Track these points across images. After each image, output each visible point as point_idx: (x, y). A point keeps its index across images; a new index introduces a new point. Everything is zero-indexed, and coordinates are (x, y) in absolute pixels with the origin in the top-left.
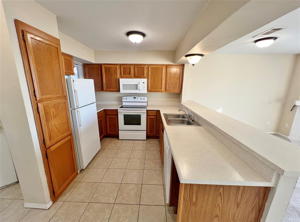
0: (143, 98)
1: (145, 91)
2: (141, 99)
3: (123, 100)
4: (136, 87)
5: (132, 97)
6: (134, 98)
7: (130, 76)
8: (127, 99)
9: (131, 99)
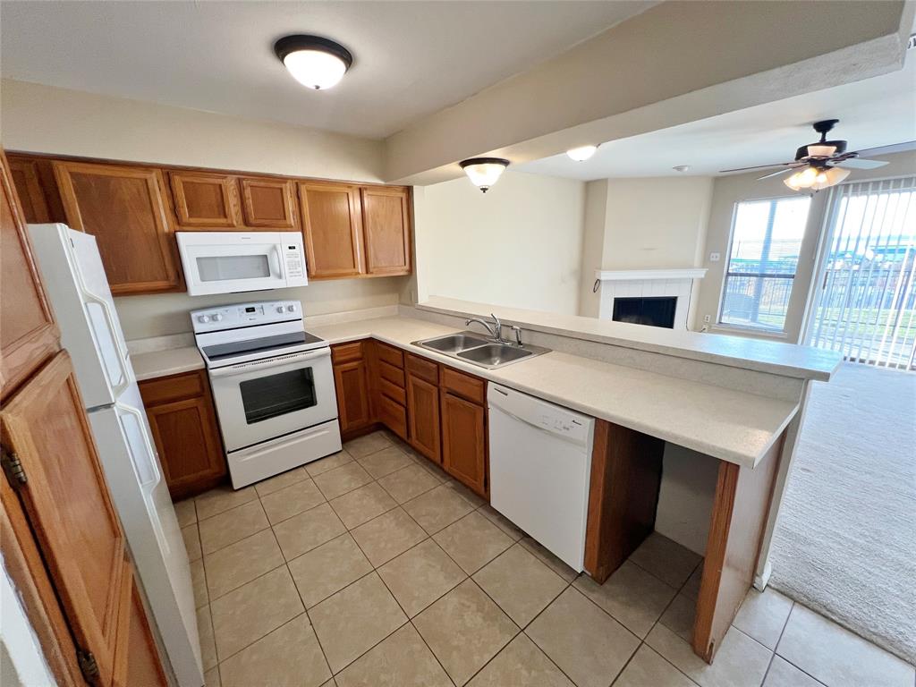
0: (284, 305)
1: (302, 280)
2: (279, 310)
3: (198, 327)
4: (263, 264)
5: (236, 307)
6: (248, 310)
7: (222, 221)
8: (219, 317)
9: (236, 316)
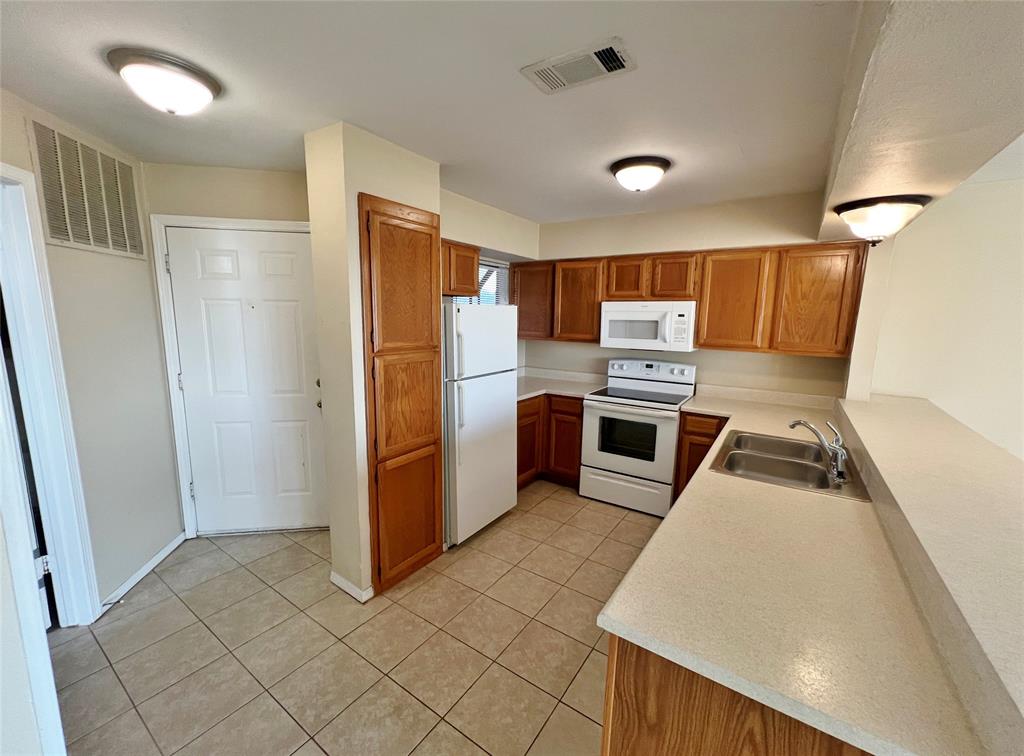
0: (677, 367)
1: (688, 346)
2: (672, 372)
3: (611, 372)
4: (654, 329)
5: (640, 362)
6: (648, 366)
7: (635, 293)
8: (625, 367)
9: (636, 368)
